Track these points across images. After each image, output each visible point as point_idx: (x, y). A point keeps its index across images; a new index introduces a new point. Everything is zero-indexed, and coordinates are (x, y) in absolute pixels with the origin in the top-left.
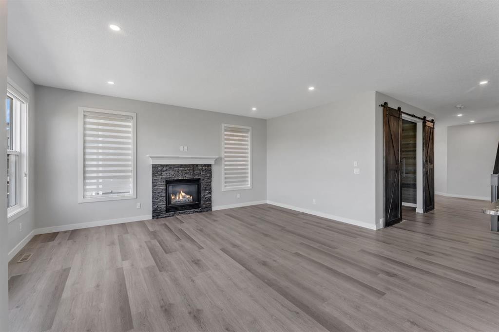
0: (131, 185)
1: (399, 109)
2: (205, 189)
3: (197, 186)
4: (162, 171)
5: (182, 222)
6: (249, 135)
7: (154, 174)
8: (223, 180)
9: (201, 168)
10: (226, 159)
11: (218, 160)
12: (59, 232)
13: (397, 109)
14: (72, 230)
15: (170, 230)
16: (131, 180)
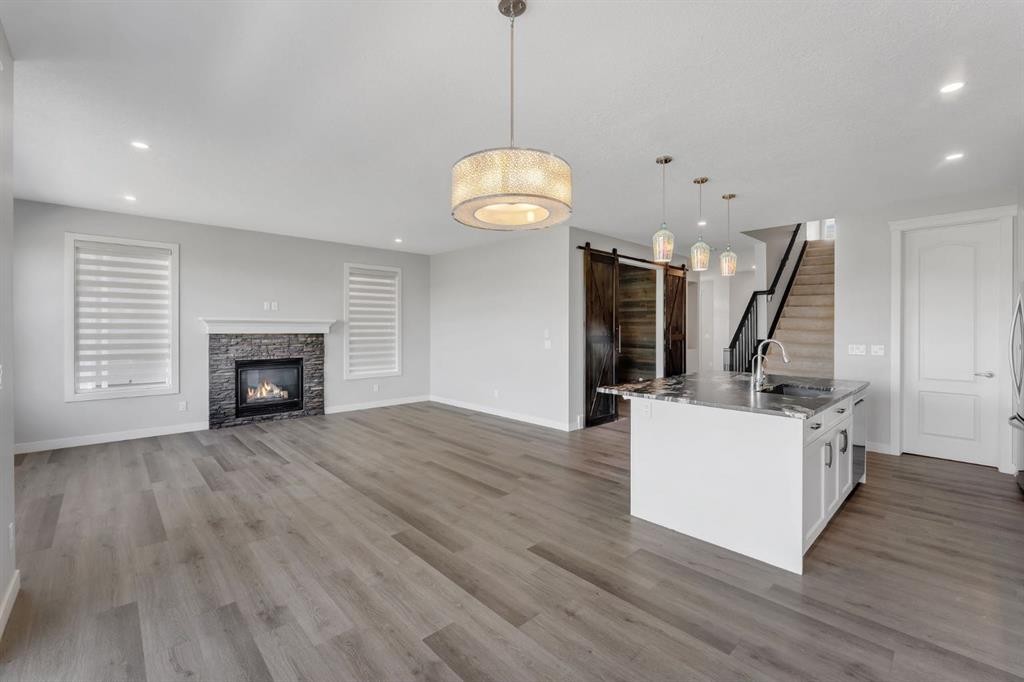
0: (169, 370)
1: (615, 250)
2: (312, 377)
3: (296, 371)
4: (228, 346)
5: (264, 431)
6: (397, 281)
7: (213, 350)
8: (346, 360)
9: (304, 339)
10: (352, 324)
11: (336, 327)
12: (26, 455)
13: (611, 252)
14: (54, 451)
15: (240, 443)
16: (168, 361)
